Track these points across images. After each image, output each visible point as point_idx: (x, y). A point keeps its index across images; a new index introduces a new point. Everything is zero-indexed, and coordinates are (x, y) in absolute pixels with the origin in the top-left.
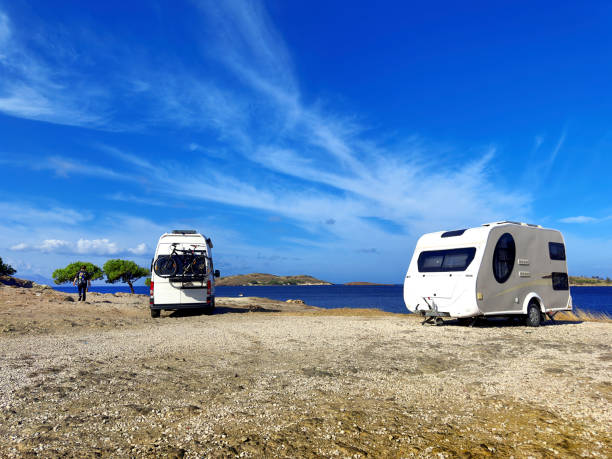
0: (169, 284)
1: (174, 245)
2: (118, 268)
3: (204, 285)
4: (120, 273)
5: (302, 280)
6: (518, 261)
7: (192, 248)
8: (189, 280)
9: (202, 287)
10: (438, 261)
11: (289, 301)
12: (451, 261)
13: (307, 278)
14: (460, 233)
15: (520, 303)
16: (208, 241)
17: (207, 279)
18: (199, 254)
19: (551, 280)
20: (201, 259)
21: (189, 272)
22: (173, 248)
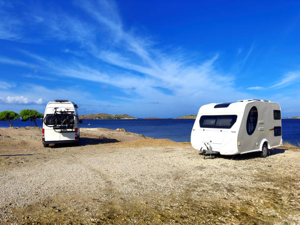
0: (53, 130)
1: (56, 108)
2: (28, 114)
3: (74, 130)
4: (29, 116)
5: (123, 116)
6: (259, 122)
7: (66, 110)
8: (65, 128)
9: (72, 132)
10: (213, 122)
11: (118, 129)
12: (220, 122)
13: (126, 115)
14: (226, 105)
15: (258, 145)
16: (75, 106)
17: (75, 127)
18: (70, 113)
19: (273, 131)
20: (71, 116)
21: (65, 123)
22: (55, 110)
